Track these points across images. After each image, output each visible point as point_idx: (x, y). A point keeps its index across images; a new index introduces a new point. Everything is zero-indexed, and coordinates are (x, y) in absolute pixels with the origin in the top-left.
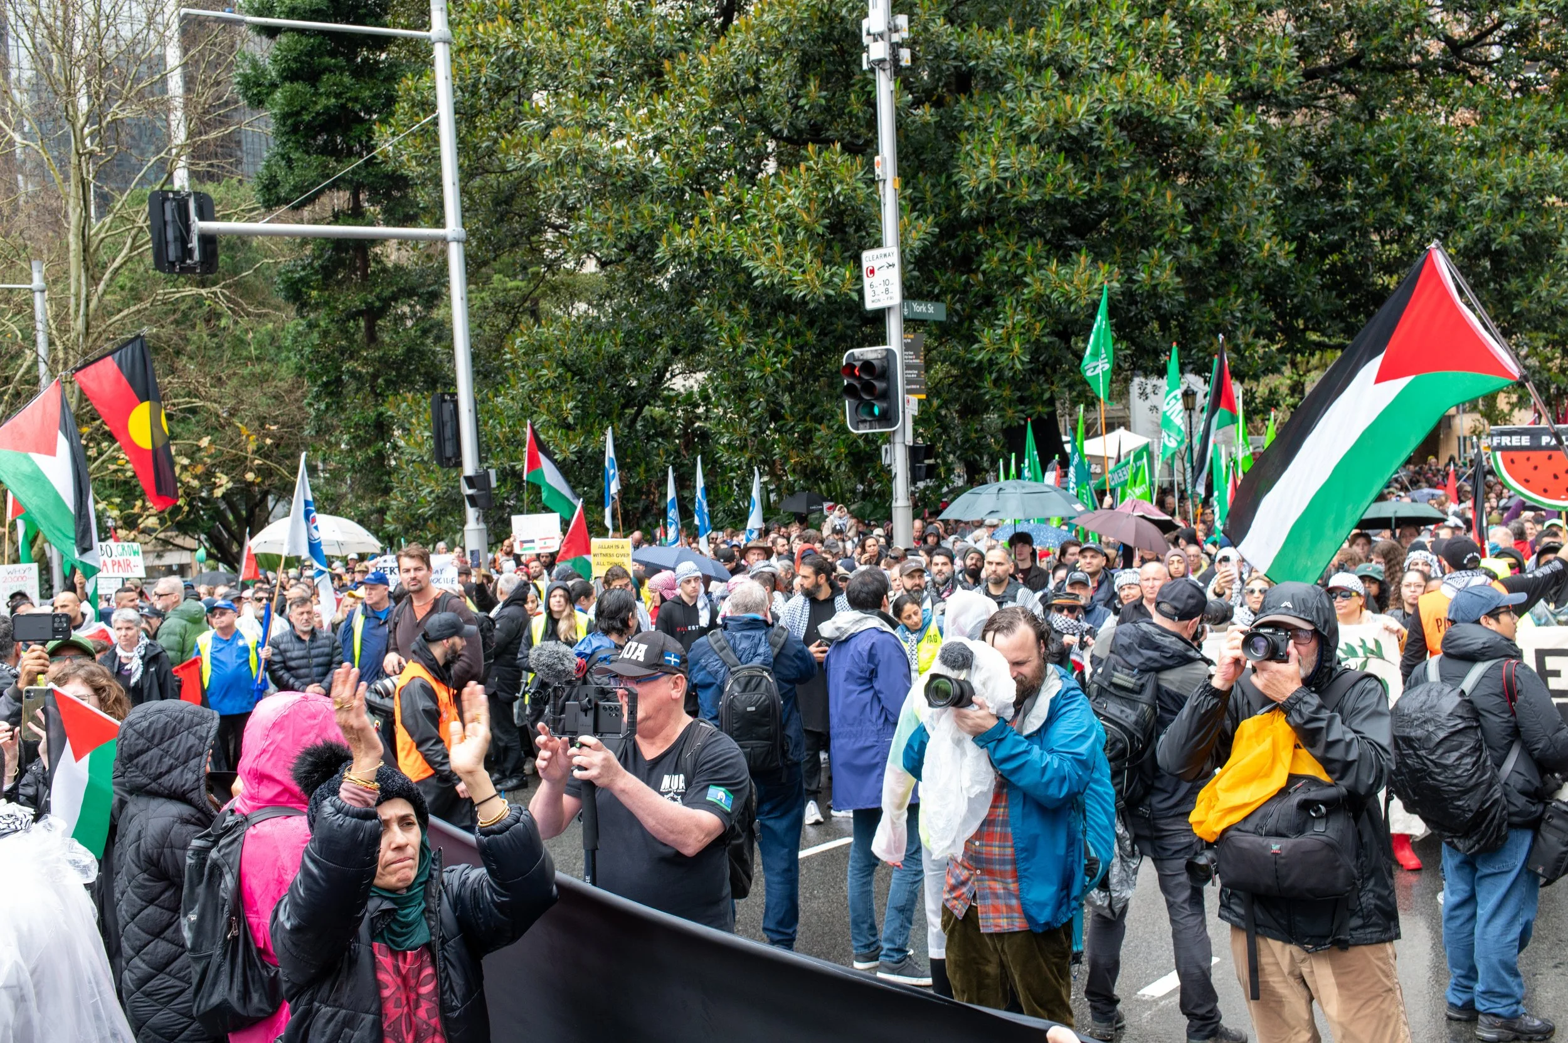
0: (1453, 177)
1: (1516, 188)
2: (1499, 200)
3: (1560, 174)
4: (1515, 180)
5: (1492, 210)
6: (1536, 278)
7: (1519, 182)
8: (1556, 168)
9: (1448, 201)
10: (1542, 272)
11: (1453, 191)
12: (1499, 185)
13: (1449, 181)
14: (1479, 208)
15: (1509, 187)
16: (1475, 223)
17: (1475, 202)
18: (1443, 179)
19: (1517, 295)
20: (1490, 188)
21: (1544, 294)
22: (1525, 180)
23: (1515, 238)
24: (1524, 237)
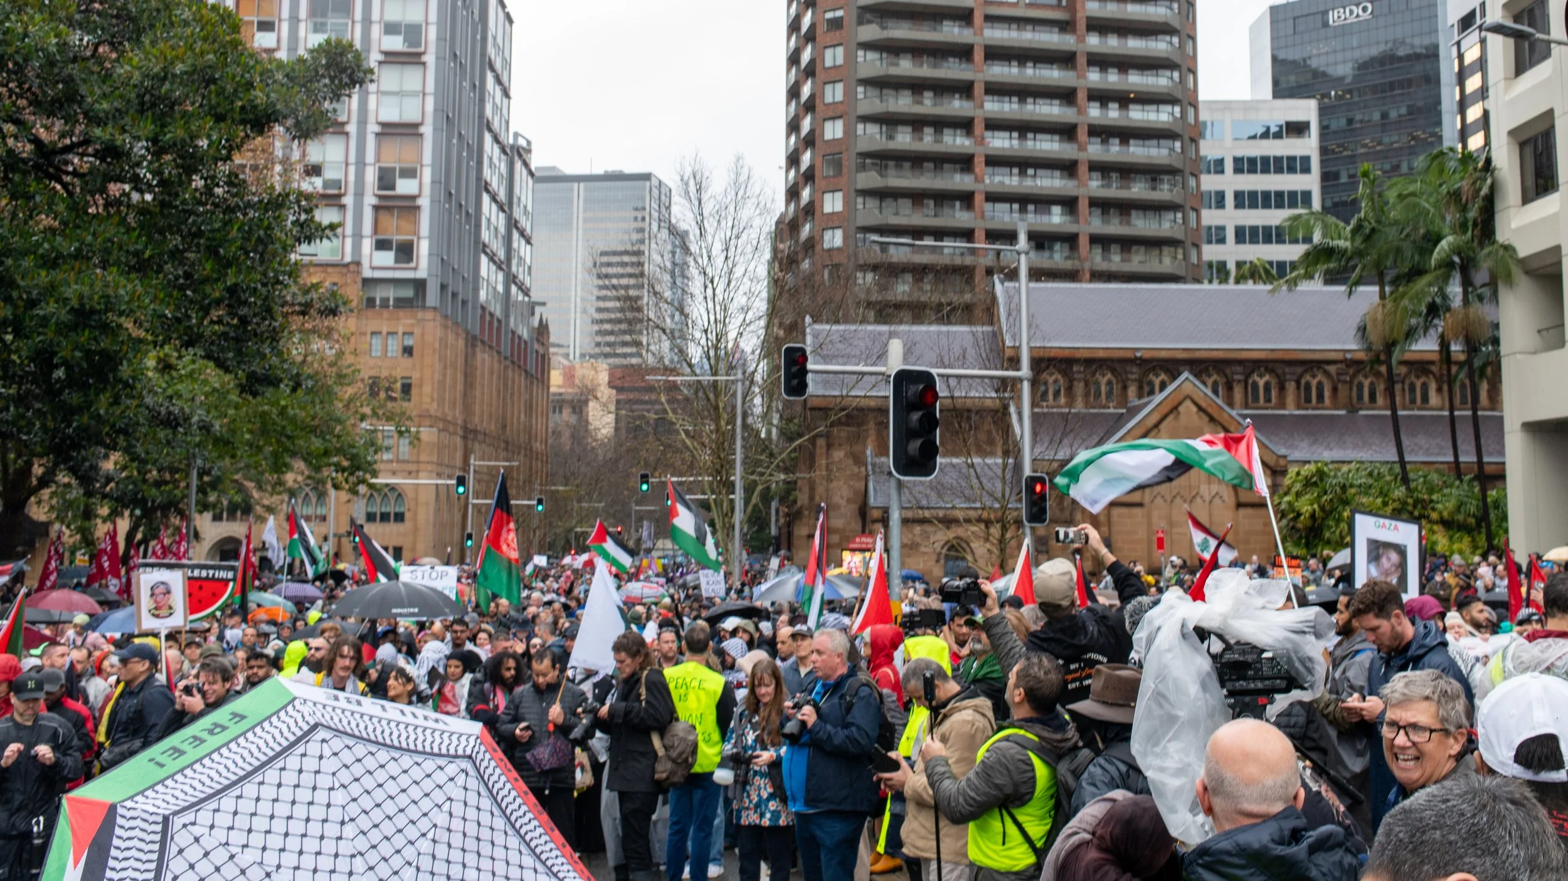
0: (22, 283)
1: (82, 305)
2: (64, 315)
3: (127, 299)
4: (81, 297)
5: (57, 324)
6: (97, 395)
7: (86, 300)
8: (122, 292)
9: (16, 307)
10: (104, 390)
11: (21, 297)
12: (66, 300)
13: (18, 287)
14: (44, 321)
15: (75, 303)
16: (39, 334)
17: (41, 313)
18: (13, 284)
19: (79, 410)
20: (57, 302)
21: (102, 412)
22: (91, 299)
23: (78, 354)
24: (88, 353)
